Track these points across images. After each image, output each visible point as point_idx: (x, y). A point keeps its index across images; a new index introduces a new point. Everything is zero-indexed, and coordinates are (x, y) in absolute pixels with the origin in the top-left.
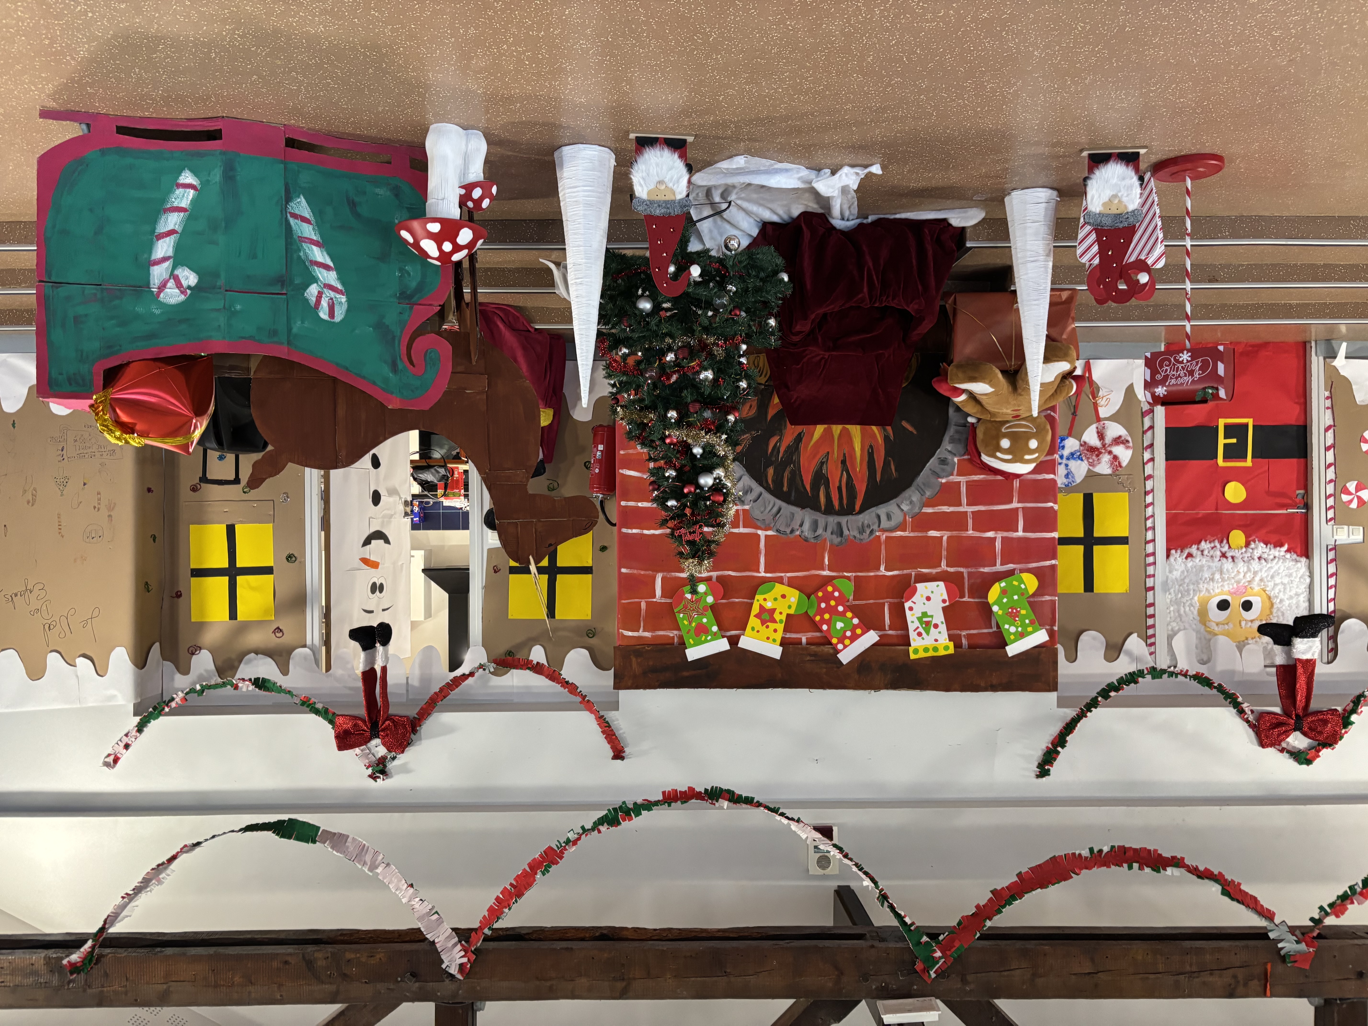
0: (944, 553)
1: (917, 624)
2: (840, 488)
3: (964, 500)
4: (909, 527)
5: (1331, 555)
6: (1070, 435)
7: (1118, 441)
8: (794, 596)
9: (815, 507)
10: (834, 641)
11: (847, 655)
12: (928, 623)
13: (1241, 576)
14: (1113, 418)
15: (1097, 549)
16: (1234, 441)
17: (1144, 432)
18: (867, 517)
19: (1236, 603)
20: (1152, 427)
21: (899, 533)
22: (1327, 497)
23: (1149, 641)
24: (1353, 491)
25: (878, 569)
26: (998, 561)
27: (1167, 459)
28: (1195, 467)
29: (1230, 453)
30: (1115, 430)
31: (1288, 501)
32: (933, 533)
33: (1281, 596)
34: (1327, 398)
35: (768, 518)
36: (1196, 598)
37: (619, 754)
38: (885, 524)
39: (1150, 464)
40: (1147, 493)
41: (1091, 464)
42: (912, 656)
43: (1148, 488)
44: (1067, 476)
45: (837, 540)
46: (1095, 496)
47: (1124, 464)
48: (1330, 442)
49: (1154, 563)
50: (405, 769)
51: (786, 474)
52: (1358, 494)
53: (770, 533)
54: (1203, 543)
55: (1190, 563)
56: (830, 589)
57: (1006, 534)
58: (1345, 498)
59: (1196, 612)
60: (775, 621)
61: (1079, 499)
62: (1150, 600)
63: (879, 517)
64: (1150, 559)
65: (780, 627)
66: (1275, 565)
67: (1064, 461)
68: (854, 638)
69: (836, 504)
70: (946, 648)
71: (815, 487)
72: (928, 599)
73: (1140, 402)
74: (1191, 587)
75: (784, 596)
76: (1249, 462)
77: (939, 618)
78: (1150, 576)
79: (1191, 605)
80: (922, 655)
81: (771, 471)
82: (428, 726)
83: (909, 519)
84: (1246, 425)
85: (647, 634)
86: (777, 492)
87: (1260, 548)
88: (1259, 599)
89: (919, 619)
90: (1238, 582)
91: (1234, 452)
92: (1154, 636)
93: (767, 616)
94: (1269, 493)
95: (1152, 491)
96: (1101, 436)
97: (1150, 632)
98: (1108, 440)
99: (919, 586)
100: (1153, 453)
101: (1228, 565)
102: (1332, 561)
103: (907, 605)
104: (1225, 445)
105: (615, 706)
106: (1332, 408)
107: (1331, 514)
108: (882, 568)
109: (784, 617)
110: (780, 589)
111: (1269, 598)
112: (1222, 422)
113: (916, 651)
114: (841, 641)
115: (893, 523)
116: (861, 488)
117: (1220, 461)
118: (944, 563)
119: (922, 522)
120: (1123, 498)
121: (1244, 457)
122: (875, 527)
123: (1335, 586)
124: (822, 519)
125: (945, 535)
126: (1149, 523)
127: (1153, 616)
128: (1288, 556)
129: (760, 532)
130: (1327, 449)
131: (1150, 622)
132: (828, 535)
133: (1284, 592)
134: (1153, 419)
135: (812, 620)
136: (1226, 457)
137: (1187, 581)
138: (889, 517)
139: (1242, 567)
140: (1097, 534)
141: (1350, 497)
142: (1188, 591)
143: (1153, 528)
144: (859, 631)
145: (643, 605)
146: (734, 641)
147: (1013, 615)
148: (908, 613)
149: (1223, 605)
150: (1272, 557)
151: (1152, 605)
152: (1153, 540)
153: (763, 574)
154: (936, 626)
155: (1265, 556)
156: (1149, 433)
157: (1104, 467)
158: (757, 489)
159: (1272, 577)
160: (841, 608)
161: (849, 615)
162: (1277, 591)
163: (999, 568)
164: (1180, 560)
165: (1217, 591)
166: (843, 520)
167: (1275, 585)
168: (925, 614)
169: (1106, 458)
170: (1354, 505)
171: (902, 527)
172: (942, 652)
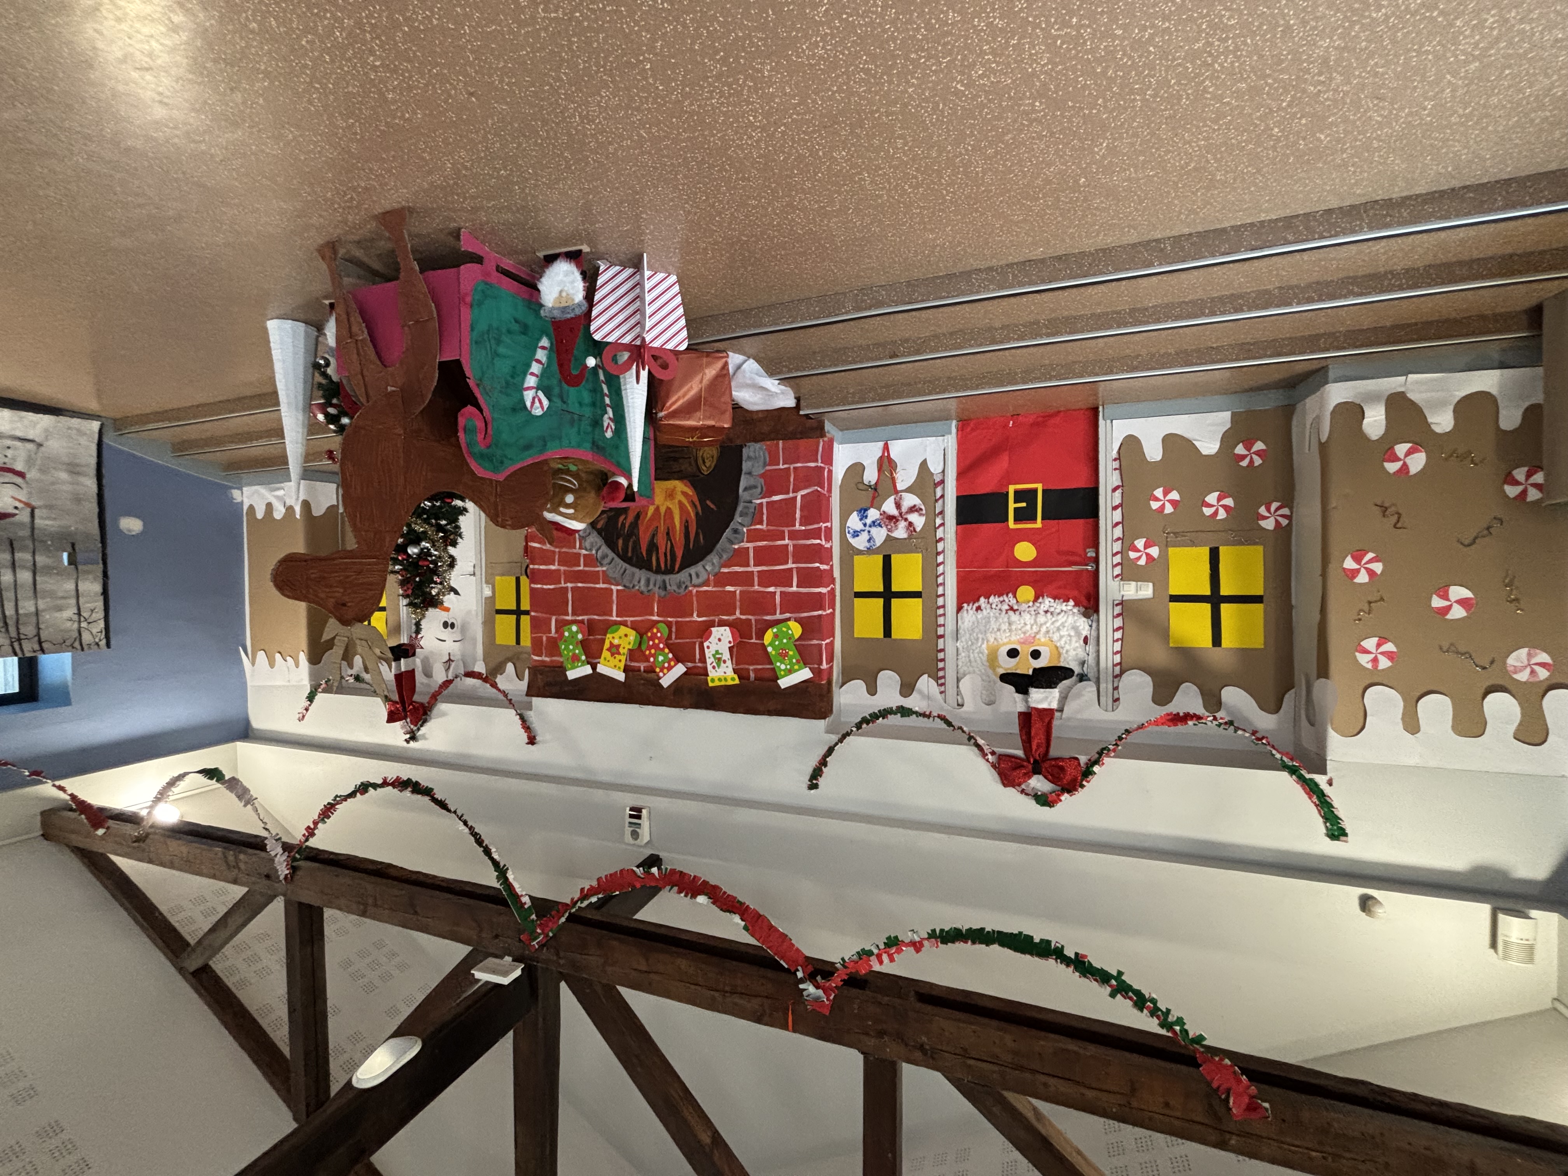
0: (738, 604)
1: (712, 659)
2: (665, 554)
3: (752, 562)
4: (712, 583)
5: (1118, 610)
6: (872, 506)
7: (913, 509)
8: (632, 635)
9: (649, 569)
10: (658, 670)
11: (666, 681)
12: (719, 659)
13: (1028, 627)
14: (909, 490)
15: (895, 602)
16: (1024, 505)
17: (937, 501)
18: (683, 576)
19: (1025, 651)
20: (942, 496)
21: (705, 588)
22: (1114, 555)
23: (940, 682)
24: (1142, 548)
25: (692, 615)
26: (778, 612)
27: (959, 523)
28: (987, 529)
29: (1020, 516)
30: (910, 500)
31: (1077, 559)
32: (729, 588)
33: (1067, 647)
34: (1115, 460)
35: (617, 575)
36: (984, 646)
37: (532, 741)
38: (695, 581)
39: (941, 528)
40: (938, 554)
41: (889, 530)
42: (711, 684)
43: (940, 549)
44: (869, 541)
45: (663, 593)
46: (893, 557)
47: (918, 529)
48: (1117, 501)
49: (944, 615)
50: (424, 737)
51: (630, 544)
52: (1147, 551)
53: (620, 588)
54: (992, 599)
55: (980, 615)
56: (655, 630)
57: (783, 589)
58: (1133, 555)
59: (985, 658)
60: (619, 654)
61: (879, 559)
62: (940, 646)
63: (690, 575)
64: (941, 611)
65: (623, 658)
66: (1062, 618)
67: (867, 528)
68: (670, 668)
69: (663, 566)
70: (733, 679)
71: (649, 552)
72: (720, 640)
73: (932, 474)
74: (980, 636)
75: (626, 635)
76: (1039, 524)
77: (726, 656)
78: (940, 626)
79: (981, 652)
80: (717, 683)
81: (620, 542)
82: (435, 711)
83: (712, 578)
84: (1035, 491)
85: (547, 659)
86: (624, 558)
87: (1047, 602)
88: (1047, 649)
89: (714, 656)
90: (1025, 633)
91: (1022, 516)
92: (944, 677)
93: (615, 650)
94: (1058, 552)
95: (943, 551)
96: (898, 506)
97: (941, 674)
98: (904, 509)
99: (714, 630)
100: (943, 519)
101: (1014, 617)
102: (1118, 615)
103: (706, 644)
104: (1016, 509)
105: (530, 708)
106: (1120, 469)
107: (1117, 571)
108: (695, 615)
109: (626, 651)
110: (623, 630)
111: (1057, 648)
112: (1012, 489)
113: (713, 680)
114: (662, 670)
115: (700, 580)
116: (679, 554)
117: (1011, 524)
118: (738, 612)
119: (721, 580)
120: (917, 559)
121: (1034, 519)
122: (688, 583)
123: (1122, 639)
124: (653, 577)
125: (738, 590)
126: (940, 580)
127: (943, 660)
128: (1075, 610)
129: (613, 587)
130: (1115, 508)
131: (941, 665)
132: (656, 589)
133: (1070, 644)
134: (943, 489)
135: (643, 653)
136: (1016, 520)
137: (976, 630)
138: (698, 576)
139: (1027, 617)
140: (895, 588)
141: (1138, 554)
142: (977, 639)
143: (943, 584)
144: (672, 663)
145: (544, 639)
146: (594, 668)
147: (783, 655)
148: (706, 650)
149: (1013, 653)
150: (1058, 611)
151: (942, 650)
152: (943, 595)
153: (615, 618)
154: (725, 662)
155: (1052, 609)
156: (940, 502)
157: (901, 532)
158: (611, 555)
159: (1058, 629)
160: (661, 646)
161: (667, 650)
162: (1062, 642)
163: (778, 616)
164: (971, 612)
165: (1005, 641)
166: (667, 578)
167: (1061, 637)
168: (717, 652)
169: (902, 524)
170: (1142, 562)
171: (706, 583)
172: (730, 683)
